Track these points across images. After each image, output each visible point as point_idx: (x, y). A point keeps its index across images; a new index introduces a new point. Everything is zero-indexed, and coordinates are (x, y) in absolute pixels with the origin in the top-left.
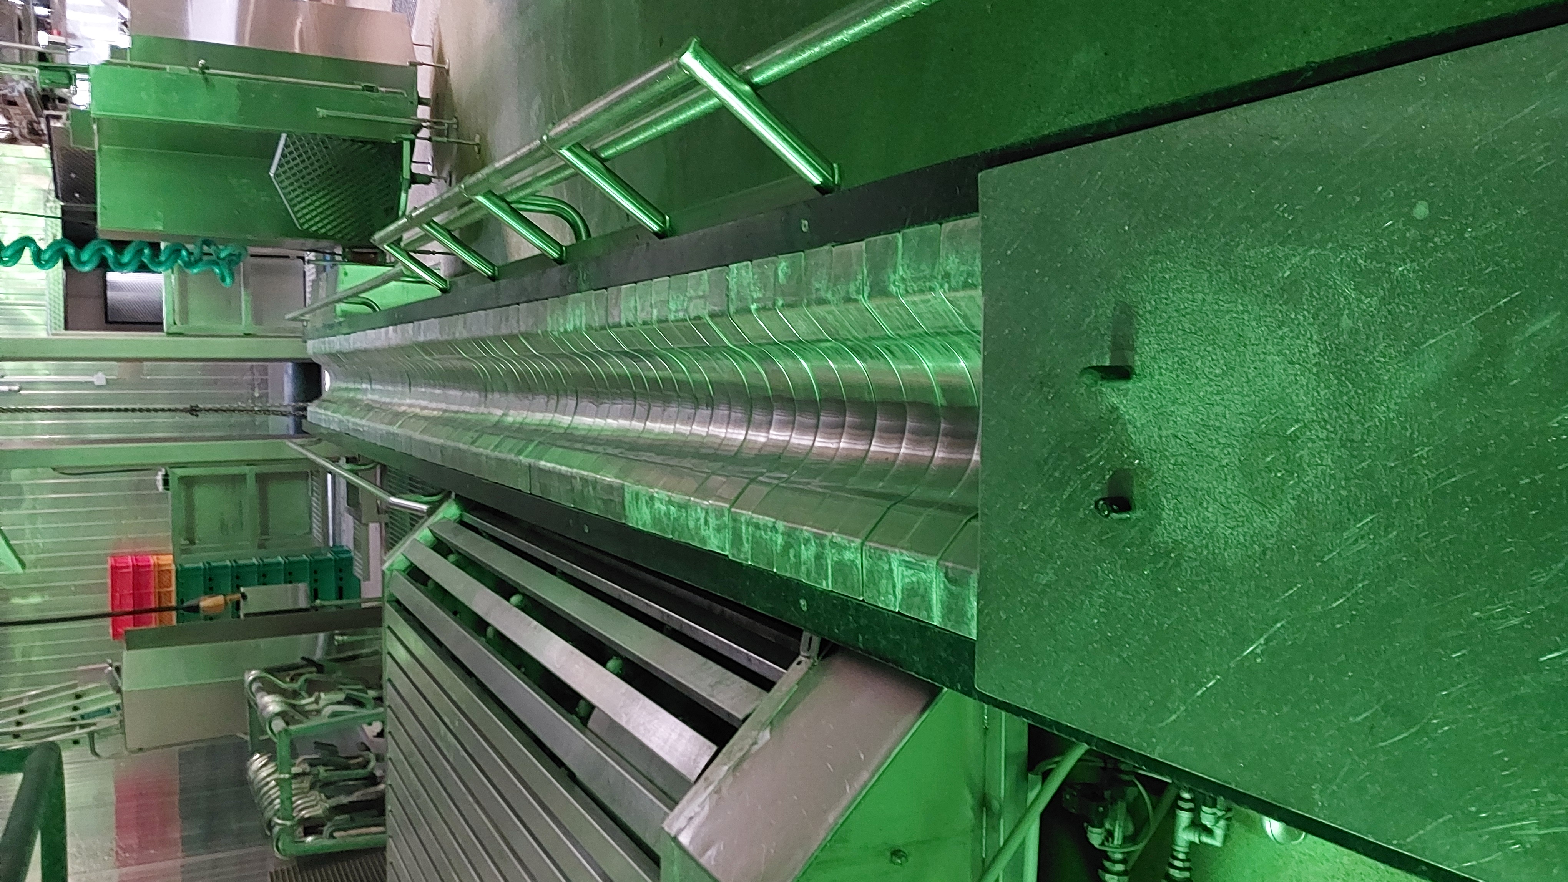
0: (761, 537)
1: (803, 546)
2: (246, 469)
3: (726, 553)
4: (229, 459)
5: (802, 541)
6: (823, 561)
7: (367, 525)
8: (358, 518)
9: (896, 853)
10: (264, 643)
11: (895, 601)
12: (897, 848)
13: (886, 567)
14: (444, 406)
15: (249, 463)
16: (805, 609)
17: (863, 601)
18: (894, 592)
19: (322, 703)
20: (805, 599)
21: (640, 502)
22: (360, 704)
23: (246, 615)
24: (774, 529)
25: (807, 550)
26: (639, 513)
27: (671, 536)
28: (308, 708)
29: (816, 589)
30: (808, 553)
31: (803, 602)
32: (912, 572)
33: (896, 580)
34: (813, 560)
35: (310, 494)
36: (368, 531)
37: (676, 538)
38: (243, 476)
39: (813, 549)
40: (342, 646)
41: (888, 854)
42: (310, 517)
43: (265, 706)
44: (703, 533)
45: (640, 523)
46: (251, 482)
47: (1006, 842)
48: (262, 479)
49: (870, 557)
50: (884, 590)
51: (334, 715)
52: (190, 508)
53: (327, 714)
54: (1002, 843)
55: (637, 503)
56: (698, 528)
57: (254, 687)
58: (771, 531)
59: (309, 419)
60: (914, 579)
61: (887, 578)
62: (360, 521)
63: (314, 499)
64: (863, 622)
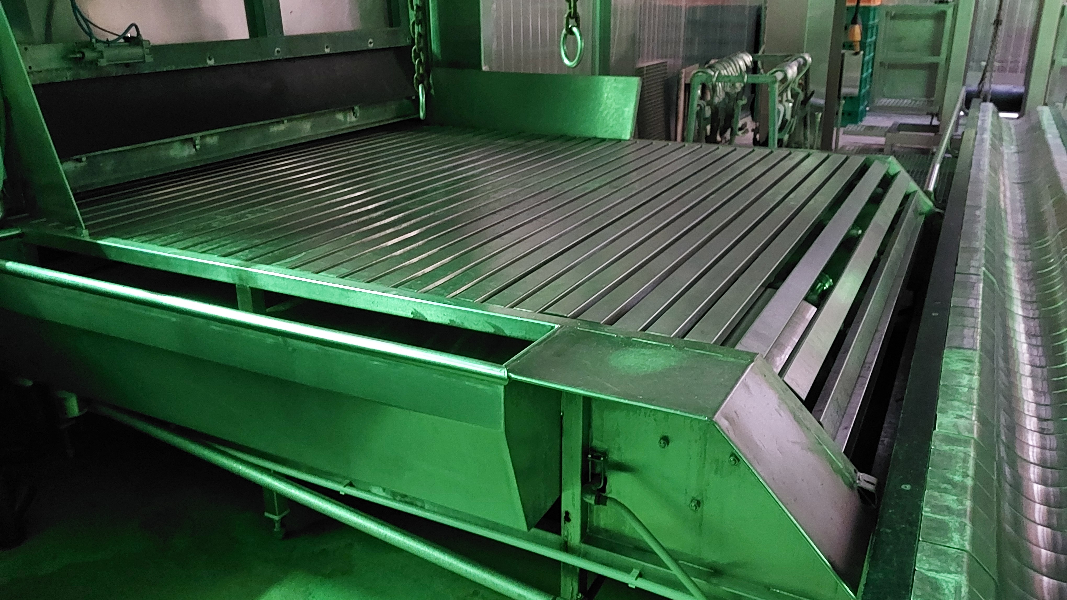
0: (957, 463)
1: (956, 498)
2: (943, 56)
3: (937, 429)
4: (954, 45)
5: (960, 498)
6: (946, 513)
7: (885, 136)
8: (890, 130)
9: (699, 504)
10: (825, 66)
11: (924, 569)
12: (701, 504)
13: (952, 569)
14: (1009, 211)
15: (948, 59)
16: (903, 487)
17: (919, 540)
18: (931, 570)
19: (786, 104)
20: (911, 490)
21: (966, 362)
22: (781, 129)
23: (843, 55)
24: (966, 475)
25: (953, 500)
26: (957, 361)
27: (941, 384)
28: (785, 95)
29: (922, 501)
30: (950, 500)
31: (908, 487)
32: (953, 592)
33: (941, 574)
34: (946, 504)
35: (914, 98)
36: (881, 136)
37: (941, 388)
38: (938, 54)
39: (955, 506)
40: (813, 116)
41: (699, 498)
42: (896, 98)
43: (791, 67)
44: (950, 412)
45: (948, 360)
46: (933, 59)
47: (692, 581)
48: (932, 68)
49: (958, 556)
50: (933, 562)
51: (779, 112)
52: (918, 17)
53: (780, 108)
54: (693, 579)
55: (965, 360)
56: (953, 408)
57: (801, 60)
58: (963, 472)
59: (983, 104)
60: (946, 592)
61: (941, 567)
62: (888, 131)
63: (910, 101)
64: (902, 537)
